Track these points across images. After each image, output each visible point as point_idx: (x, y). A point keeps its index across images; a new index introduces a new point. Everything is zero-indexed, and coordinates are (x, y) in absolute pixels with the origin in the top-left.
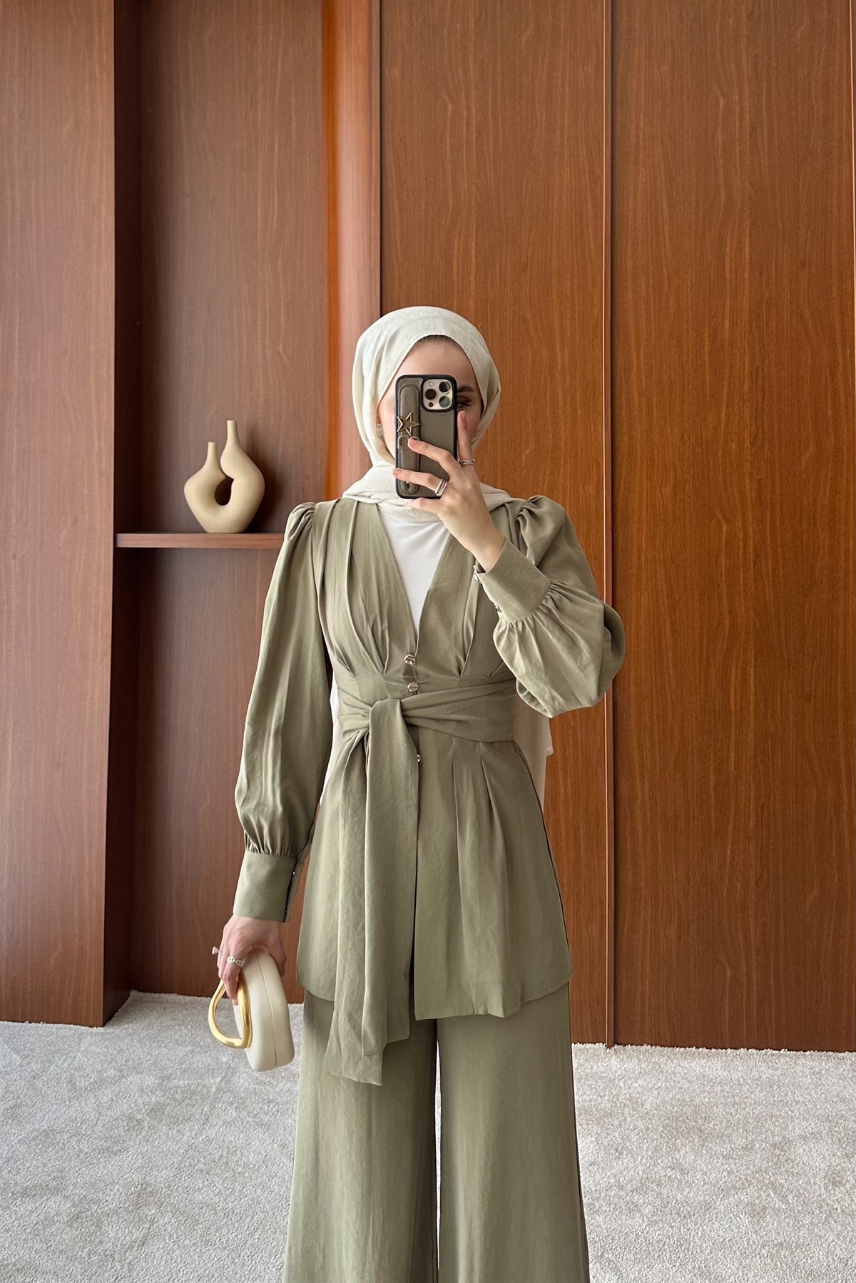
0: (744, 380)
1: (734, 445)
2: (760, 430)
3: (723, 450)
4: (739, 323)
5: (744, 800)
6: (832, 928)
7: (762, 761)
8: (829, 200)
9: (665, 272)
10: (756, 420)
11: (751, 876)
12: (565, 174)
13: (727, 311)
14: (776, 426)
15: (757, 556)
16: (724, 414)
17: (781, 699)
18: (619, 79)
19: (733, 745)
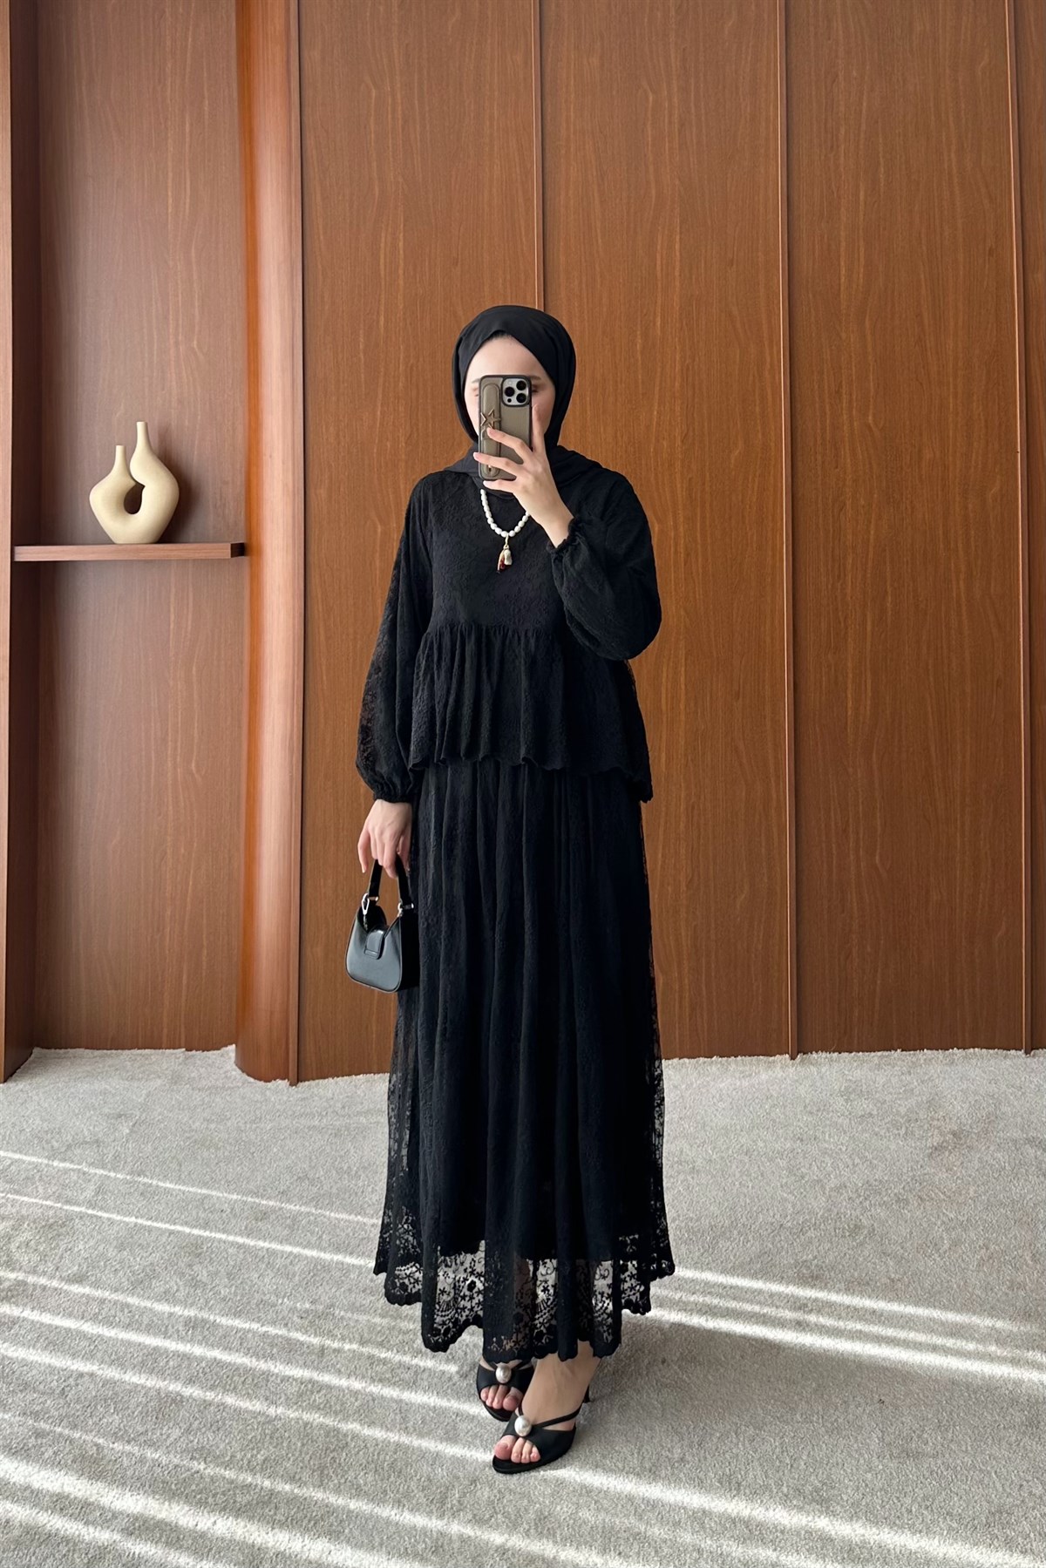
0: (675, 378)
1: (665, 443)
2: (691, 429)
3: (654, 449)
4: (669, 320)
5: (675, 800)
6: (762, 927)
7: (692, 760)
8: (756, 198)
9: (598, 269)
10: (687, 418)
11: (681, 879)
12: (495, 167)
13: (659, 309)
14: (706, 424)
15: (688, 555)
16: (655, 413)
17: (711, 697)
18: (548, 70)
19: (663, 744)
